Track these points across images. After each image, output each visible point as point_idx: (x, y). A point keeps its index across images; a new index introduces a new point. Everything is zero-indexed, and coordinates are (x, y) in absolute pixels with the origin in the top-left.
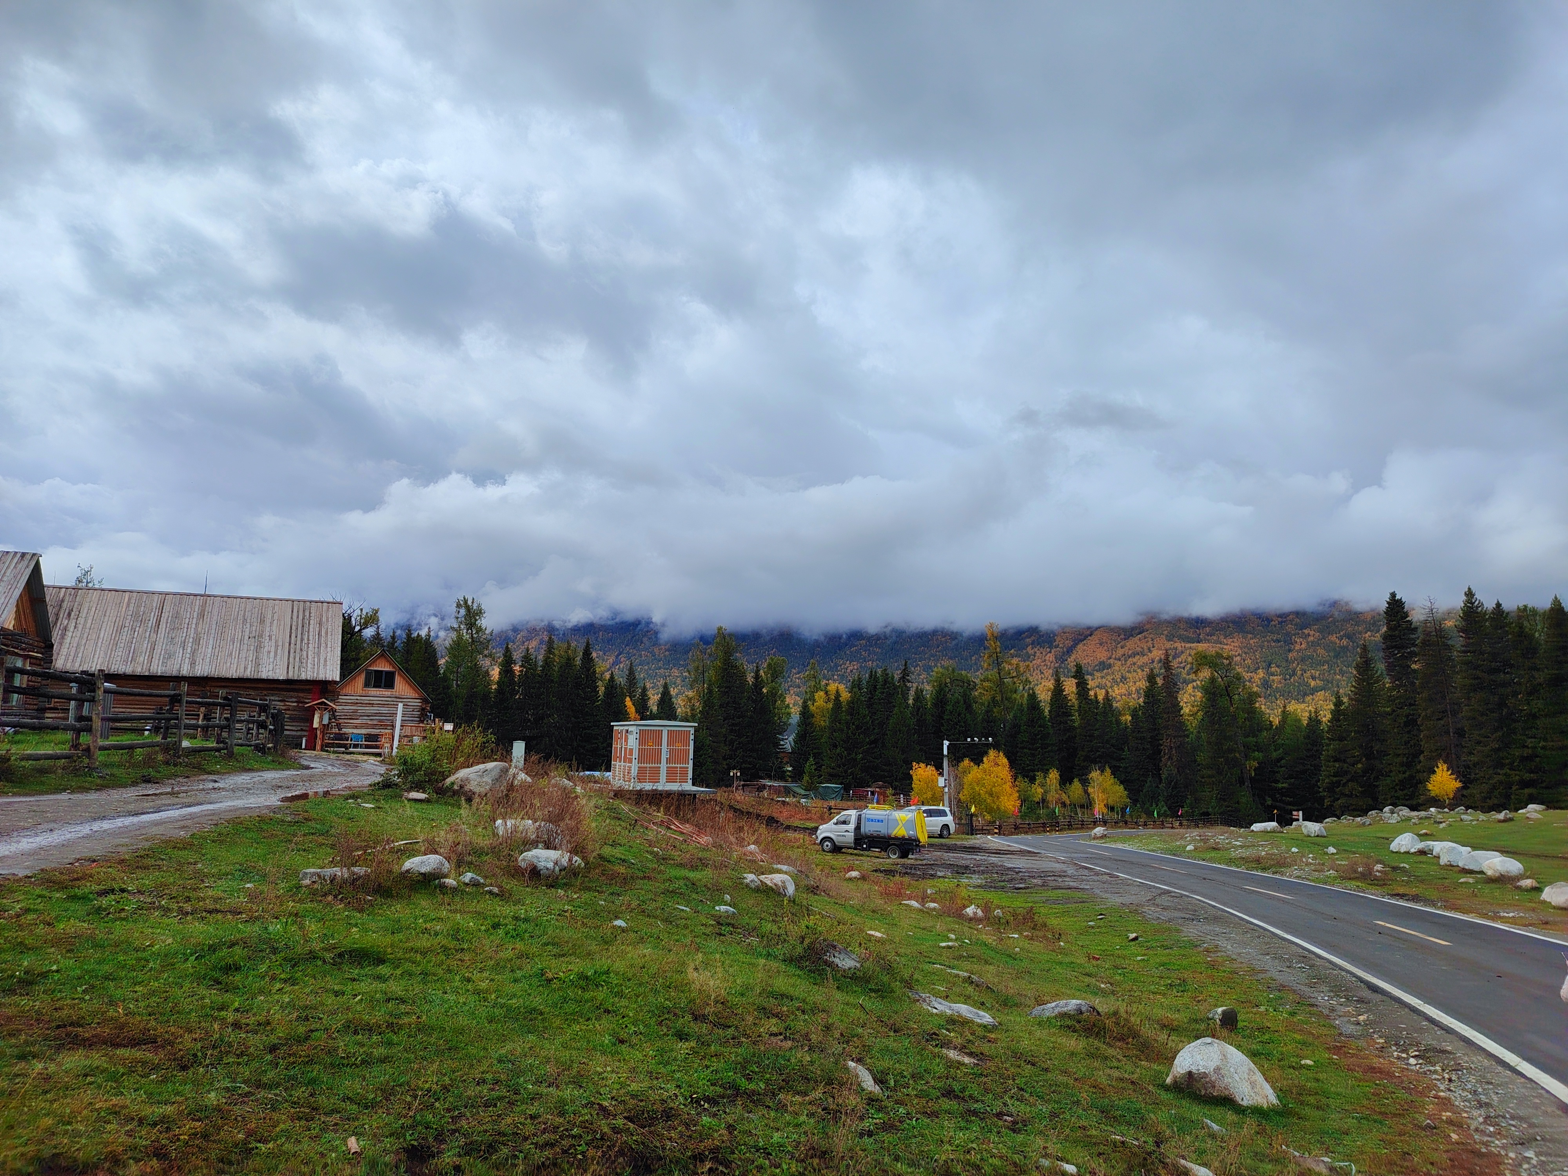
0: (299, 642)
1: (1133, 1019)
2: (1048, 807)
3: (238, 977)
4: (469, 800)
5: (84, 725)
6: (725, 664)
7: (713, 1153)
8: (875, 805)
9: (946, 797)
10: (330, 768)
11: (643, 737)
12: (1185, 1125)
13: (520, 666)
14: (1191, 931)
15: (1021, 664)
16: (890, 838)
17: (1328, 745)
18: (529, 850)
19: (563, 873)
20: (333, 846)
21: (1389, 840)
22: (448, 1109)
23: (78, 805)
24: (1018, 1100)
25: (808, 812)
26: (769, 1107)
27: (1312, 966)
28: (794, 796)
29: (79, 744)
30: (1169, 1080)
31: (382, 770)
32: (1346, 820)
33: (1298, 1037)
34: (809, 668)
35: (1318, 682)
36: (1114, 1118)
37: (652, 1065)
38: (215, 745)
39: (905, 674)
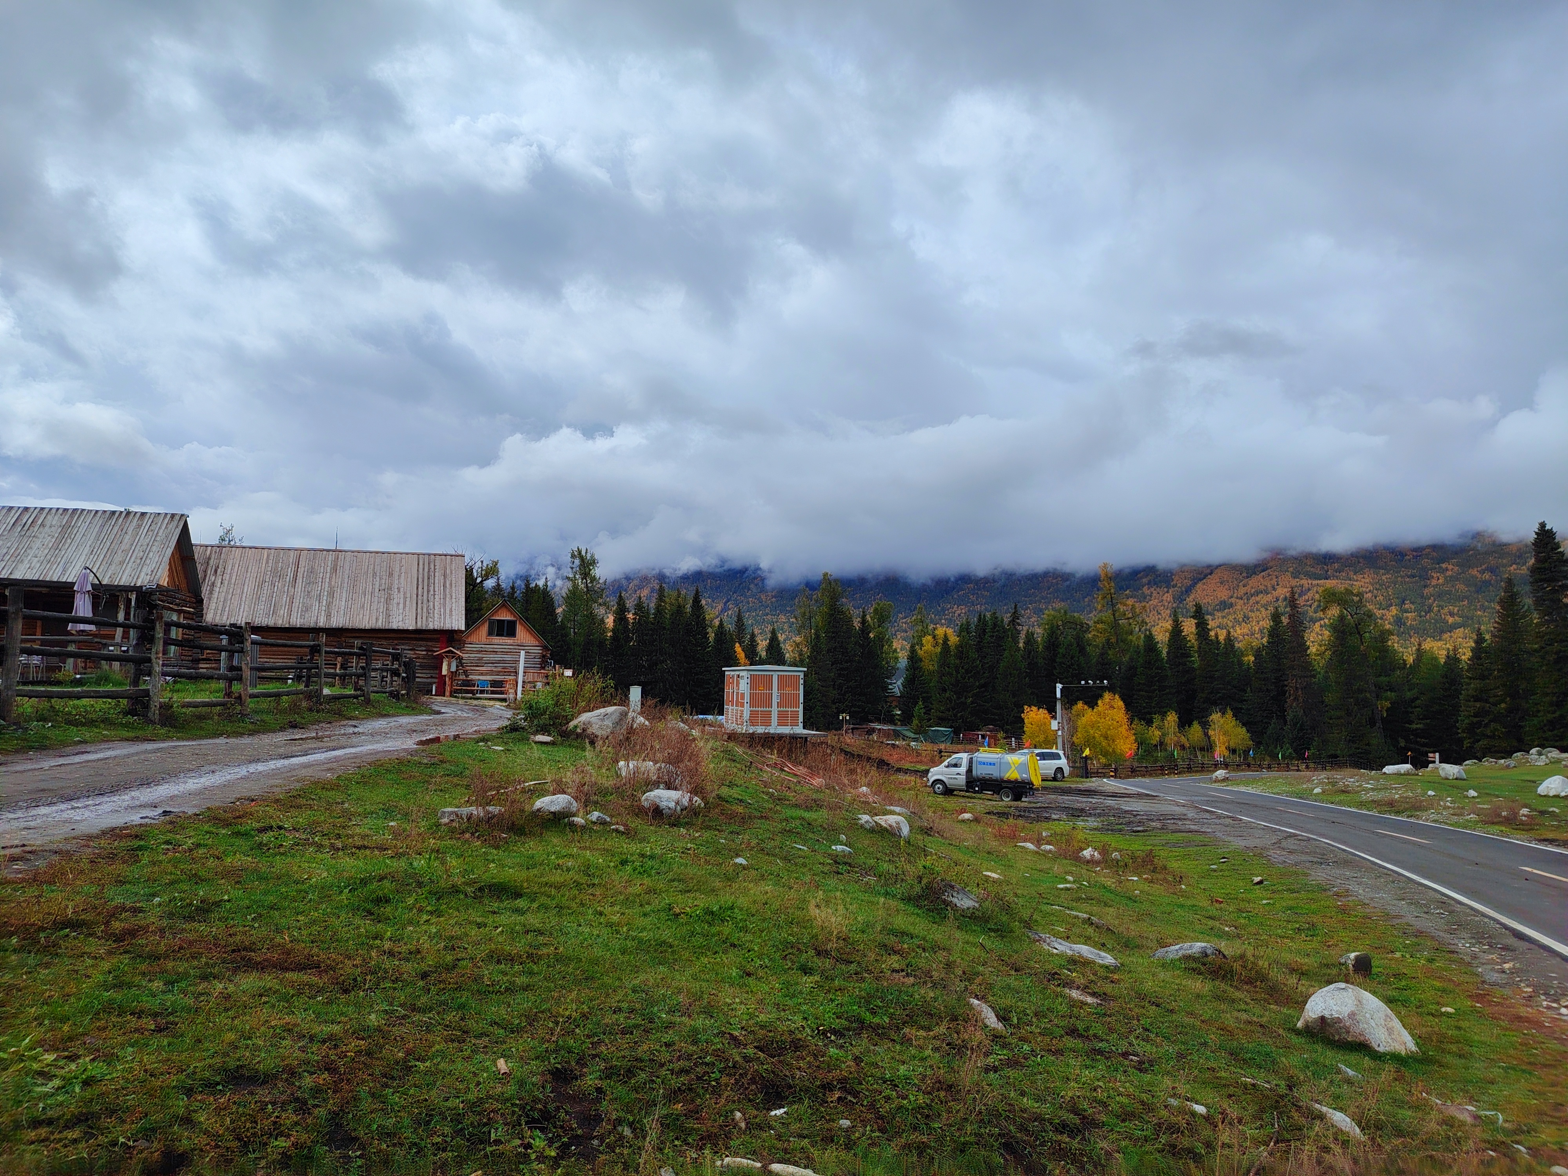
0: (425, 593)
1: (1260, 963)
2: (1166, 750)
3: (388, 909)
4: (592, 743)
5: (235, 674)
6: (831, 610)
7: (842, 1083)
8: (987, 748)
9: (1060, 741)
10: (459, 713)
11: (754, 682)
12: (1319, 1070)
13: (633, 614)
14: (1319, 875)
15: (1137, 605)
16: (1002, 781)
17: (1469, 684)
18: (651, 791)
19: (684, 812)
20: (468, 787)
21: (1536, 783)
22: (587, 1035)
23: (234, 749)
24: (1143, 1040)
25: (919, 754)
26: (894, 1040)
27: (1451, 912)
28: (904, 740)
29: (231, 692)
30: (1300, 1024)
31: (509, 714)
32: (1488, 763)
33: (1437, 984)
34: (916, 612)
35: (1456, 618)
36: (1244, 1060)
37: (779, 997)
38: (352, 692)
39: (1015, 617)
